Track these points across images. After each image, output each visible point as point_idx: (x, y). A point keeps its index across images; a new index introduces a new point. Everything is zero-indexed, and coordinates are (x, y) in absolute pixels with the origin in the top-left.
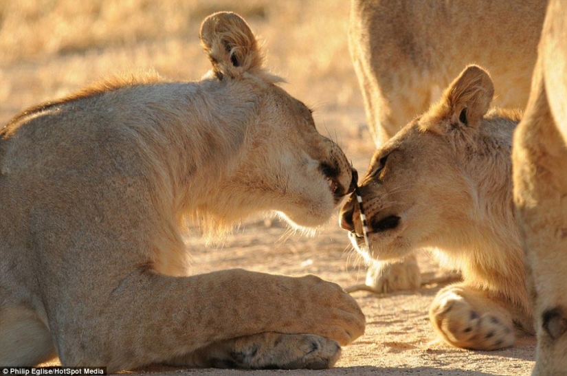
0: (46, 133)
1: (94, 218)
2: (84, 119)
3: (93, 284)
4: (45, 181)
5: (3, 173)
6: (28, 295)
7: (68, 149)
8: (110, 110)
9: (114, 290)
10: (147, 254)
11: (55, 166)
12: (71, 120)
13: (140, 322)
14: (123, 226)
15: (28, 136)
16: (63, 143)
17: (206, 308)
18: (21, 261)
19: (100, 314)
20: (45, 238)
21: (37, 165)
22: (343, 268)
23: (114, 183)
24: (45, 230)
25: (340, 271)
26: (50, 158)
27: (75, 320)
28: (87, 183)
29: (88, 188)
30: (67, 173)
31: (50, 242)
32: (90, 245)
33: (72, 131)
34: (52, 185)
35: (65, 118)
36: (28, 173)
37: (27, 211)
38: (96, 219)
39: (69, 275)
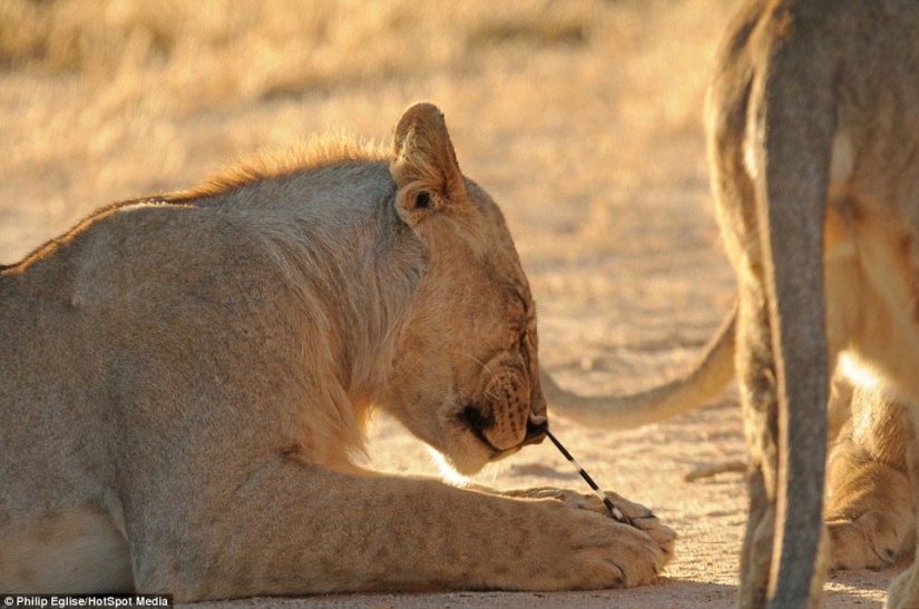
0: (143, 245)
1: (212, 378)
2: (202, 226)
3: (208, 476)
4: (139, 322)
5: (74, 303)
6: (98, 489)
7: (178, 276)
8: (244, 213)
9: (239, 487)
10: (291, 434)
11: (155, 299)
12: (182, 226)
13: (270, 541)
14: (257, 390)
15: (114, 247)
16: (169, 266)
17: (378, 531)
18: (92, 440)
19: (212, 522)
20: (135, 405)
21: (128, 294)
22: (704, 435)
23: (246, 332)
24: (133, 393)
25: (699, 440)
26: (146, 285)
27: (172, 528)
28: (204, 329)
29: (205, 336)
30: (173, 311)
31: (142, 411)
32: (207, 416)
33: (182, 246)
34: (150, 328)
35: (172, 223)
36: (112, 307)
37: (109, 365)
38: (217, 379)
39: (171, 461)
